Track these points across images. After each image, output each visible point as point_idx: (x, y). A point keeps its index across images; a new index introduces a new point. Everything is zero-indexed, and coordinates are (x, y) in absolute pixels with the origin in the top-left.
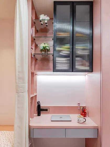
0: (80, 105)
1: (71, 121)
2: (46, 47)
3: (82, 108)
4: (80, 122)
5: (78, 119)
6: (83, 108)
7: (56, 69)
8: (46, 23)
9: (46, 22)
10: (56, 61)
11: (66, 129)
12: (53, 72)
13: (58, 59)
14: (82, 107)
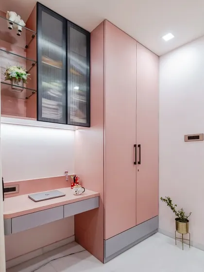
0: (69, 174)
1: (64, 196)
2: (22, 74)
3: (72, 177)
4: (79, 193)
5: (76, 190)
6: (74, 178)
7: (43, 117)
8: (20, 31)
9: (20, 28)
10: (43, 105)
11: (64, 205)
12: (38, 120)
13: (45, 102)
14: (73, 175)
